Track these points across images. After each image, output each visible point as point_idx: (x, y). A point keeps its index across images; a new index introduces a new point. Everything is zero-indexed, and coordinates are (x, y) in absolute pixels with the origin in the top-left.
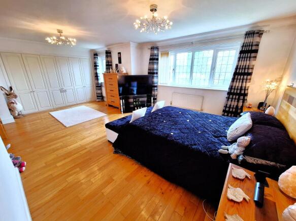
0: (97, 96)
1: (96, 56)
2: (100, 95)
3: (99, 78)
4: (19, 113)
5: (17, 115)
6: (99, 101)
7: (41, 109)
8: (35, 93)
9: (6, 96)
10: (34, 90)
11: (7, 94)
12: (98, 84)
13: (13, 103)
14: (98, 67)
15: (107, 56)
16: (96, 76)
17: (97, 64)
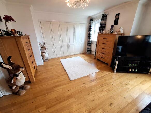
0: (87, 50)
1: (92, 21)
2: (89, 50)
3: (91, 37)
4: (46, 58)
5: (45, 59)
6: (88, 54)
7: (57, 56)
8: (55, 47)
9: (41, 48)
10: (54, 45)
11: (41, 47)
12: (89, 41)
13: (44, 53)
14: (91, 30)
15: (102, 20)
16: (89, 36)
17: (92, 27)
